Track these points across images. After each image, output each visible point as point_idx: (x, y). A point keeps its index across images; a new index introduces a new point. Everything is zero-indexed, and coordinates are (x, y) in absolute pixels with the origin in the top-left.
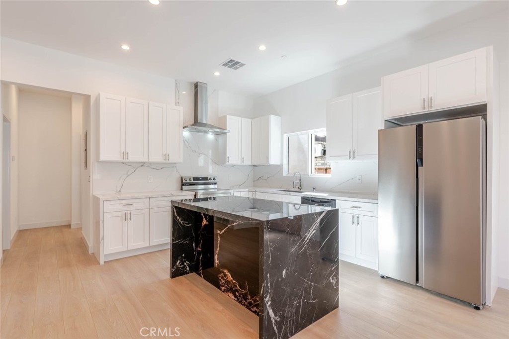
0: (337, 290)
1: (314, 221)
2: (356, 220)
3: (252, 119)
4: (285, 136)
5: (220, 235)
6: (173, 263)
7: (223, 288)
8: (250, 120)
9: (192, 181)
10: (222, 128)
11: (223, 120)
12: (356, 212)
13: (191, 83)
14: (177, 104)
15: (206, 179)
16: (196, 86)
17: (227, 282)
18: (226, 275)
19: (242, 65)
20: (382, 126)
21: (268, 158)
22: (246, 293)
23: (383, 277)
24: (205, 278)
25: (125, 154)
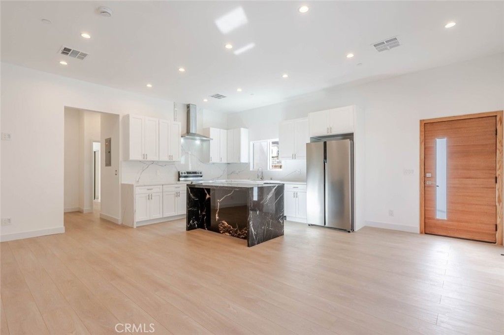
0: (283, 226)
1: (271, 190)
2: (296, 195)
3: (227, 129)
4: (251, 143)
5: (220, 202)
6: (188, 222)
7: (221, 232)
8: (226, 131)
9: (186, 174)
10: (207, 136)
11: (208, 130)
12: (296, 190)
13: (185, 104)
14: (175, 119)
15: (195, 173)
16: (188, 107)
17: (225, 227)
18: (223, 224)
19: (224, 97)
20: (309, 142)
21: (239, 158)
22: (237, 230)
23: (309, 225)
24: (208, 230)
25: (145, 156)
